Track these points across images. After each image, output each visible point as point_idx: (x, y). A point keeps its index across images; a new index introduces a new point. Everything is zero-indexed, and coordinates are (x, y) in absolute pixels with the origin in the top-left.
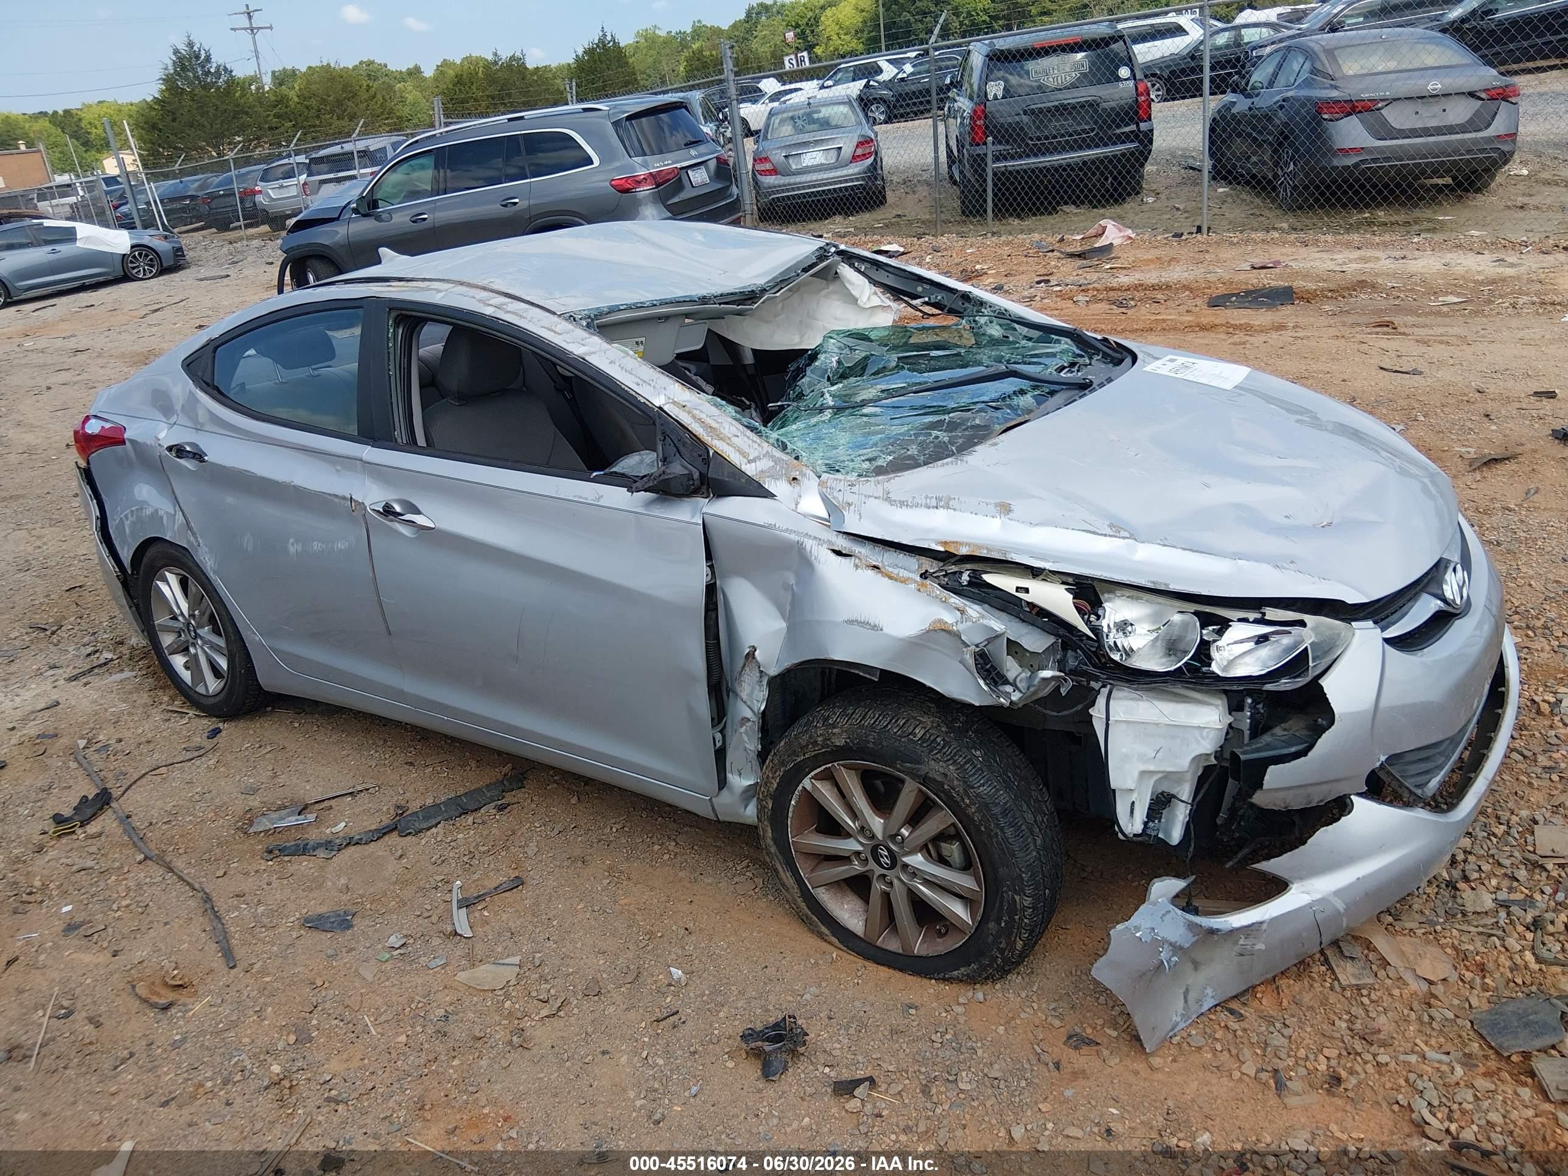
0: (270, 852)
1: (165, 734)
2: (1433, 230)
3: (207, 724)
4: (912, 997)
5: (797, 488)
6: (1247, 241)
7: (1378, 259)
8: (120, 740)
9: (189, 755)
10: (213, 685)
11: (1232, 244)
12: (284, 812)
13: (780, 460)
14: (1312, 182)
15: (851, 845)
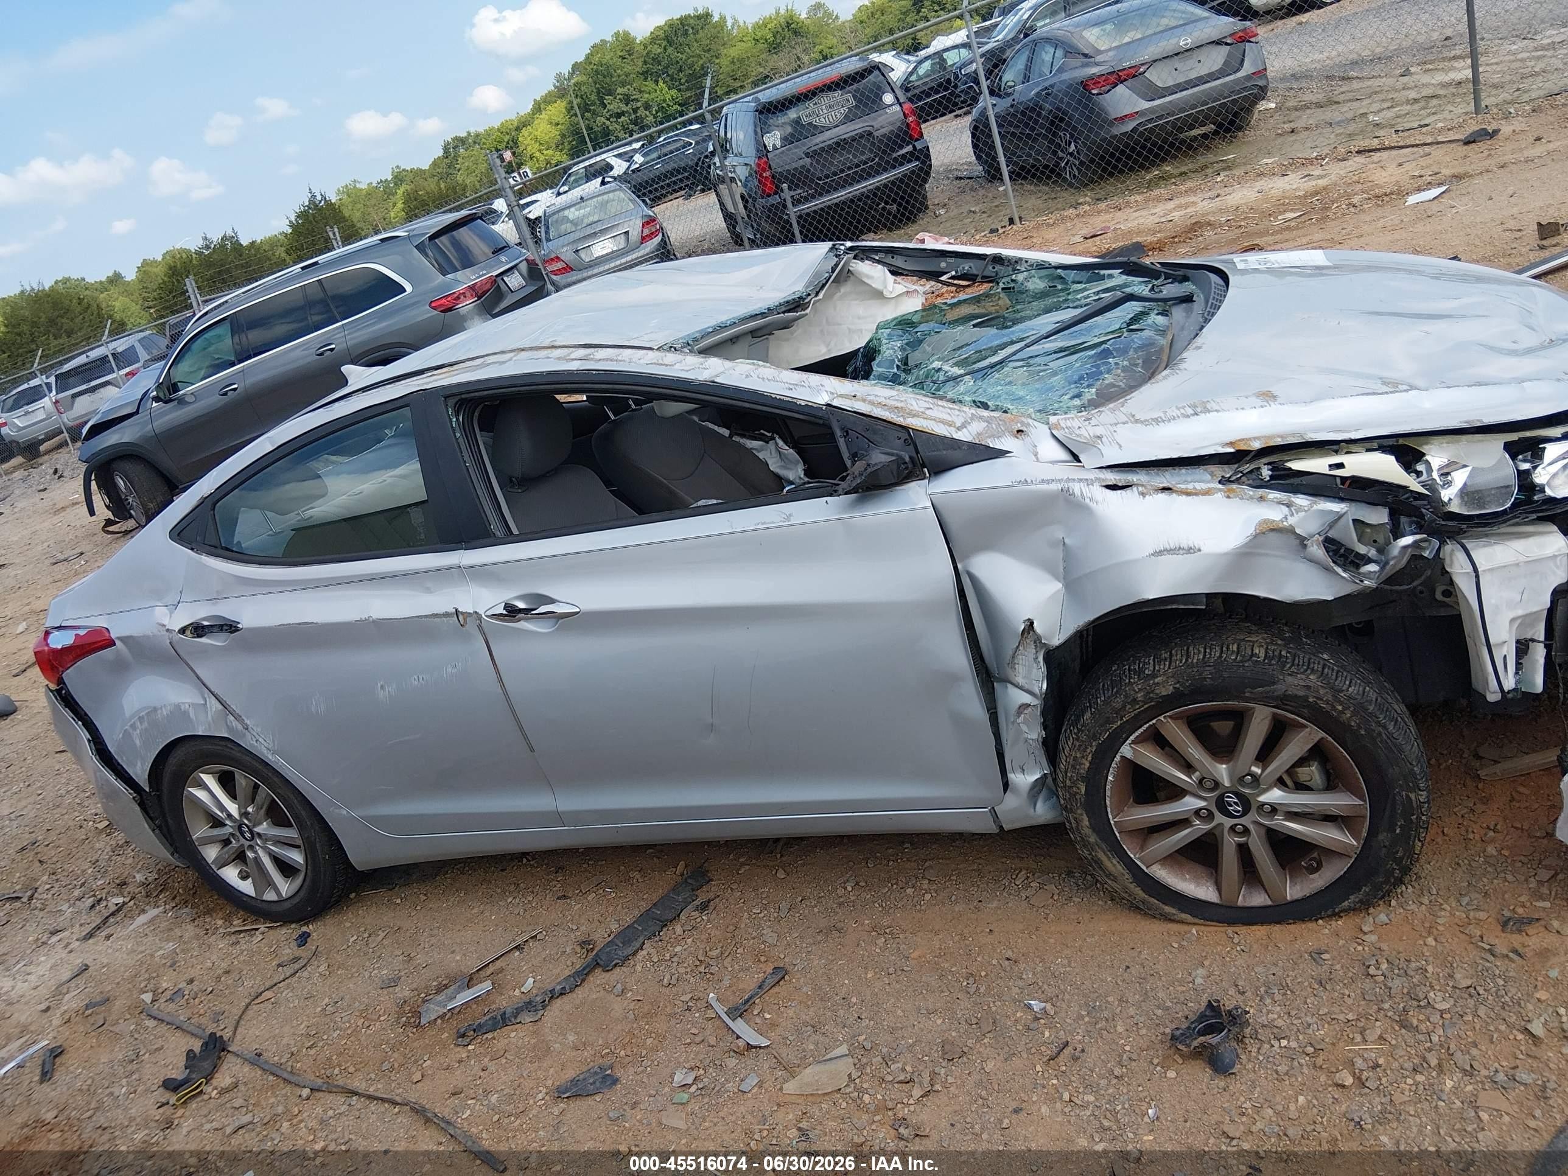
0: (463, 1036)
1: (242, 958)
2: (1228, 168)
3: (291, 932)
4: (1311, 944)
5: (1027, 439)
6: (1063, 219)
7: (1194, 203)
8: (191, 981)
9: (288, 971)
10: (285, 887)
11: (1048, 225)
12: (449, 991)
13: (991, 418)
14: (1096, 154)
15: (1190, 803)
